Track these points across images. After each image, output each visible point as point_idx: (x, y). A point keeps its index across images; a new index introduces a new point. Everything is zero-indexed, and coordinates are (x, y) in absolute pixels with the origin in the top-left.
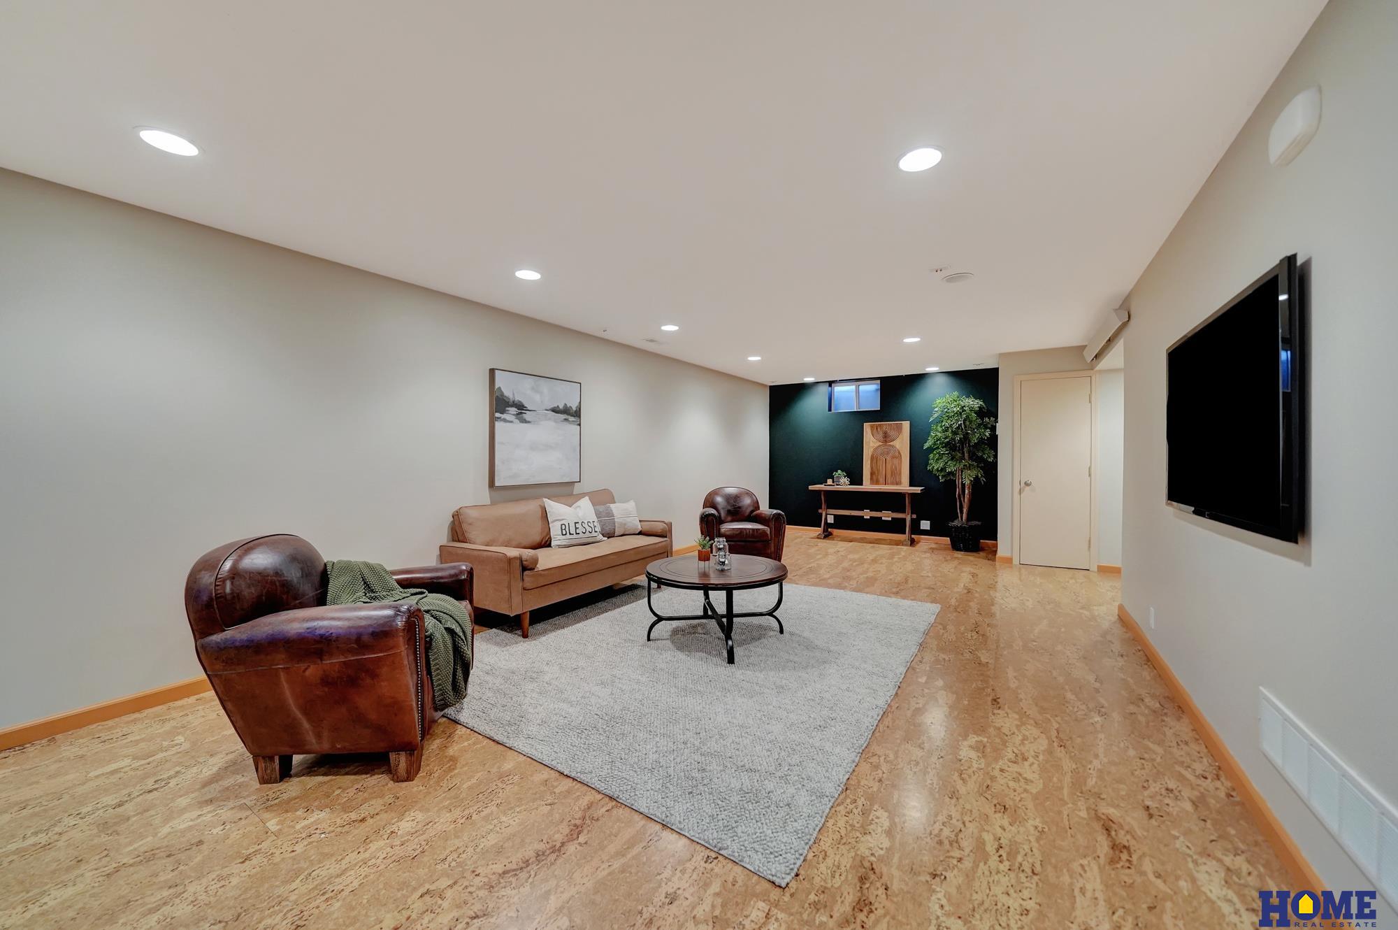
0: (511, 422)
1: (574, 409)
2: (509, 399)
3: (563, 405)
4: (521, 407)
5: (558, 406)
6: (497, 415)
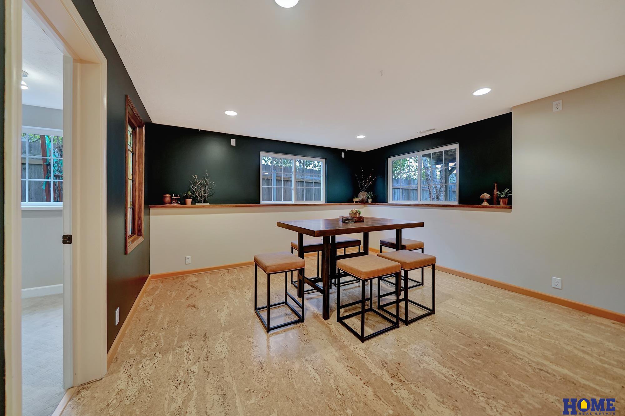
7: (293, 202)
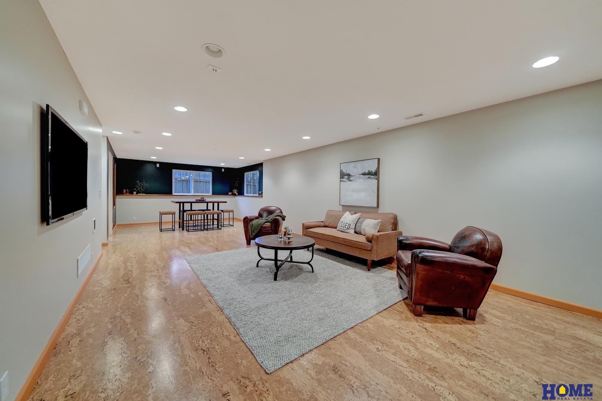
0: (346, 181)
1: (374, 172)
2: (345, 173)
3: (368, 171)
4: (349, 175)
5: (365, 172)
6: (341, 179)
7: (192, 194)
